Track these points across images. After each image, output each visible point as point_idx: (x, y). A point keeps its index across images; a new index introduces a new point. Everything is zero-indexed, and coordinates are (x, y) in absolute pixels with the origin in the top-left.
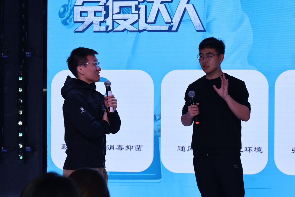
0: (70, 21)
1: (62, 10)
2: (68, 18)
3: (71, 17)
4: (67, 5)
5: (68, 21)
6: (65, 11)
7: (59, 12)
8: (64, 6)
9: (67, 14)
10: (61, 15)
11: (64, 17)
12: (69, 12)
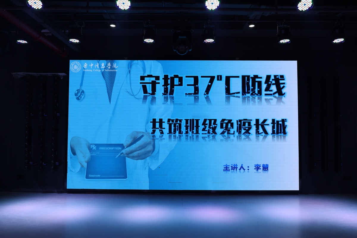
0: (81, 98)
1: (76, 92)
2: (80, 96)
3: (81, 96)
4: (79, 90)
5: (79, 98)
6: (78, 92)
7: (75, 93)
8: (78, 90)
9: (79, 94)
10: (76, 95)
11: (78, 95)
12: (80, 93)
